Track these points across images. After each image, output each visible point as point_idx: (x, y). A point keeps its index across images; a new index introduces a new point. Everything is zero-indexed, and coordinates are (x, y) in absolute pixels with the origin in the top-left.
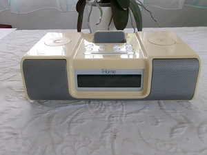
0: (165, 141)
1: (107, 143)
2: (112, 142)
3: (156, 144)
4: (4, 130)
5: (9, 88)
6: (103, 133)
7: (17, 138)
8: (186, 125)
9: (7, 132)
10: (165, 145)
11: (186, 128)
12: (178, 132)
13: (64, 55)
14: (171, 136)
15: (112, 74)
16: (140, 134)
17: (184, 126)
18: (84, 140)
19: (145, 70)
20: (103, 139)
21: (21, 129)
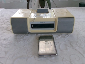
4: (2, 39)
5: (3, 27)
7: (6, 41)
9: (3, 39)
11: (60, 37)
12: (58, 37)
13: (24, 17)
14: (55, 39)
18: (28, 40)
19: (55, 22)
21: (7, 38)
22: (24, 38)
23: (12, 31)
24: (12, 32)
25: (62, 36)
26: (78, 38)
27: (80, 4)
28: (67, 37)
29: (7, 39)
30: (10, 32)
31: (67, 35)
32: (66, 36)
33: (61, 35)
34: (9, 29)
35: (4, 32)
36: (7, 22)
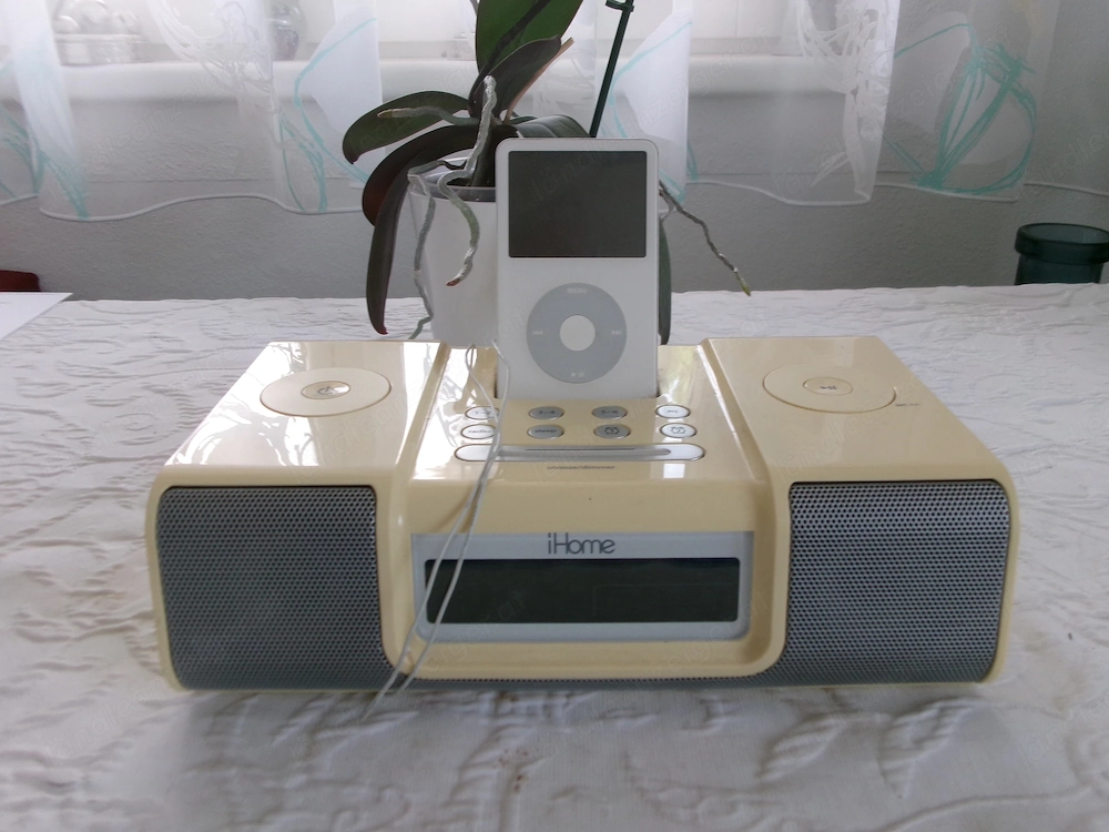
0: (730, 791)
1: (480, 809)
2: (503, 808)
3: (693, 806)
4: (6, 770)
6: (464, 767)
7: (66, 804)
8: (831, 721)
9: (21, 778)
10: (732, 807)
11: (830, 736)
12: (793, 751)
14: (763, 771)
15: (597, 555)
16: (627, 768)
17: (825, 729)
18: (378, 800)
19: (758, 536)
20: (465, 795)
21: (87, 762)
22: (328, 762)
23: (153, 634)
24: (160, 656)
25: (855, 731)
26: (1077, 767)
27: (1036, 242)
28: (919, 743)
29: (76, 774)
30: (136, 651)
31: (917, 707)
32: (913, 725)
33: (844, 708)
34: (124, 612)
35: (51, 653)
36: (91, 497)
